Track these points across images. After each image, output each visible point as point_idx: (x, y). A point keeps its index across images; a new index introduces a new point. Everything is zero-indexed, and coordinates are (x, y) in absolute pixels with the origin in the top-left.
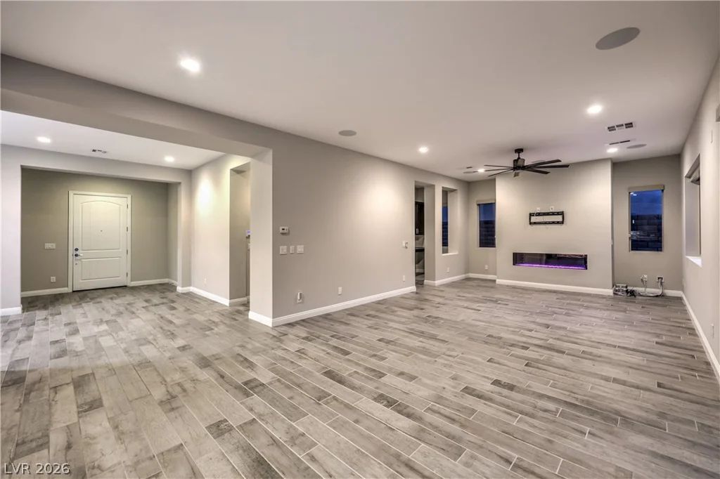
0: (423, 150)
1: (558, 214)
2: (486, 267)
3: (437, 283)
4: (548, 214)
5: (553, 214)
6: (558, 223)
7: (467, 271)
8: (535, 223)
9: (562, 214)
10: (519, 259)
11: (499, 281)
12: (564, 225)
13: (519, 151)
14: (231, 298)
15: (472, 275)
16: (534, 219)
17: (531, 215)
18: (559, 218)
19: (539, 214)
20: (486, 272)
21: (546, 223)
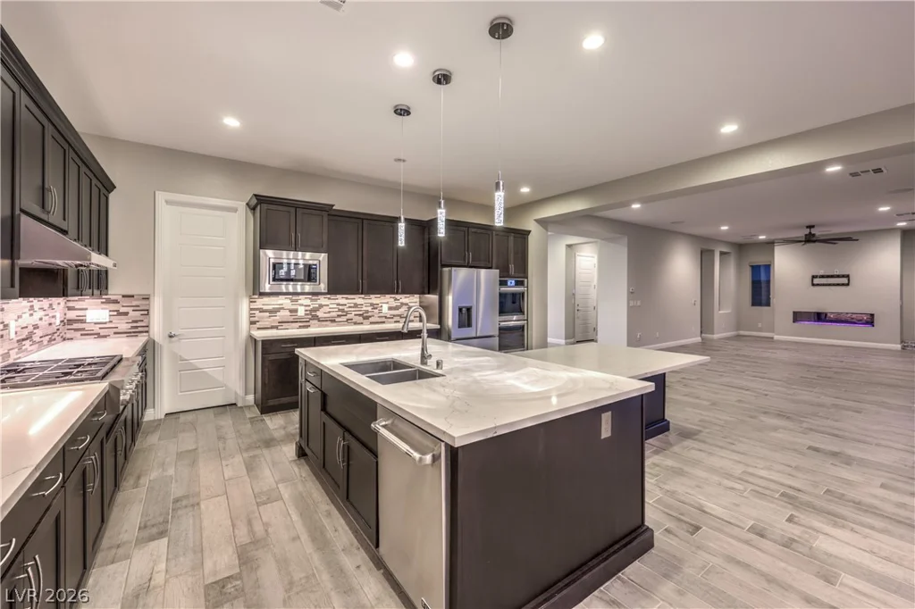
0: (724, 228)
1: (843, 276)
2: (760, 325)
3: (716, 336)
4: (832, 276)
5: (838, 276)
6: (843, 285)
7: (738, 327)
8: (818, 285)
9: (848, 276)
10: (798, 317)
11: (776, 337)
12: (849, 287)
13: (810, 227)
14: (566, 339)
15: (742, 333)
16: (816, 281)
17: (814, 277)
18: (845, 280)
19: (822, 277)
20: (760, 330)
21: (830, 285)
